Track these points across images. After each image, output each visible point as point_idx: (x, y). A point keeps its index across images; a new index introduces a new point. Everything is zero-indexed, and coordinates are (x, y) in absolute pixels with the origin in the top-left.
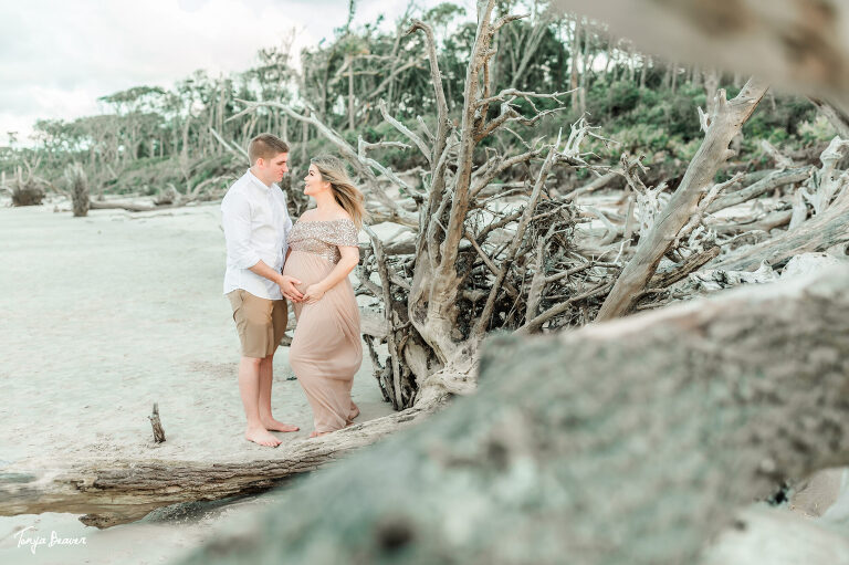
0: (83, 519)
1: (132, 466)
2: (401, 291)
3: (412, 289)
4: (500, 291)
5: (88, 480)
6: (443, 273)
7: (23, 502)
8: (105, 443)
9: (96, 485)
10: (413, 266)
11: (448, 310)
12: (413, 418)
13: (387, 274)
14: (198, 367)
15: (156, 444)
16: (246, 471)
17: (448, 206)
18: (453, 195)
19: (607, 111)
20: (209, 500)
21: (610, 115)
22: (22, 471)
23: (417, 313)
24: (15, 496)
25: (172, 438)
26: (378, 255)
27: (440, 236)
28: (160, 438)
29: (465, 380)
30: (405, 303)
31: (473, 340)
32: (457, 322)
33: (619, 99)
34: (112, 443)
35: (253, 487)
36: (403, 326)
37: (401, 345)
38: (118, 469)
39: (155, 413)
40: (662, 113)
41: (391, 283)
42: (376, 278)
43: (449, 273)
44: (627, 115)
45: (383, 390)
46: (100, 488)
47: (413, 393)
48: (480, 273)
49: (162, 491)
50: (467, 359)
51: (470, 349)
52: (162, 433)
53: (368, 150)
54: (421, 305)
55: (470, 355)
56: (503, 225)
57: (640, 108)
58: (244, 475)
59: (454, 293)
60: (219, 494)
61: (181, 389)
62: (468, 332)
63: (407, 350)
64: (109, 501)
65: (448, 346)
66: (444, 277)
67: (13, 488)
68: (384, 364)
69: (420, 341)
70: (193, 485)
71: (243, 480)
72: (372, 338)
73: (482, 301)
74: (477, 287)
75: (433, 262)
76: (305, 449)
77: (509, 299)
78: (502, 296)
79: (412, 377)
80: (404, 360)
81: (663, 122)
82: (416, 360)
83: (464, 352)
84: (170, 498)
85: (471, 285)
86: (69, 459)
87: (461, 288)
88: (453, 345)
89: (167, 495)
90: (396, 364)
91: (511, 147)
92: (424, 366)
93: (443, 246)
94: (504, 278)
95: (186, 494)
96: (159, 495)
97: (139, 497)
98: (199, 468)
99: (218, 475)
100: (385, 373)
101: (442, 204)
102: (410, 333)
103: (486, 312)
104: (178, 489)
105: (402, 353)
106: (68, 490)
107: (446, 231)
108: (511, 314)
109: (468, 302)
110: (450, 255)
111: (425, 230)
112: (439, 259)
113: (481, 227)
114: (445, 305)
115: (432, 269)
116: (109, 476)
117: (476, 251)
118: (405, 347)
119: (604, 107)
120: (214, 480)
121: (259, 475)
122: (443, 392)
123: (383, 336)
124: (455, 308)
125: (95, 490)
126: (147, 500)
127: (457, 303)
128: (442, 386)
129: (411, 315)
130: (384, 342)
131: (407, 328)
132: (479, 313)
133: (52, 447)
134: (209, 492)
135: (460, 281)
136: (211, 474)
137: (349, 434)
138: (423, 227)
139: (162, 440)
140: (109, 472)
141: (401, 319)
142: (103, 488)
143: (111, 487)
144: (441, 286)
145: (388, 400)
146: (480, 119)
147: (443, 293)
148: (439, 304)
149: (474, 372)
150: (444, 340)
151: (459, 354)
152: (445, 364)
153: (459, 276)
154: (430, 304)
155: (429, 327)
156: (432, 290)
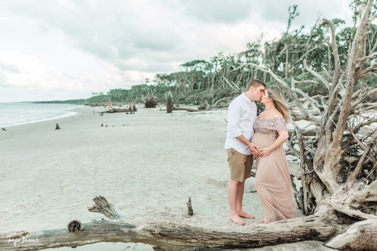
0: (154, 248)
1: (177, 227)
2: (309, 154)
3: (316, 154)
4: (366, 158)
5: (157, 231)
6: (333, 147)
7: (130, 237)
8: (168, 212)
9: (160, 234)
10: (317, 142)
11: (335, 166)
12: (313, 221)
13: (303, 146)
14: (210, 181)
15: (189, 216)
16: (228, 237)
17: (338, 113)
18: (341, 107)
20: (210, 248)
22: (130, 223)
23: (318, 166)
24: (126, 234)
25: (196, 214)
26: (298, 136)
27: (333, 127)
28: (191, 213)
29: (343, 204)
30: (312, 161)
31: (349, 183)
32: (340, 173)
34: (170, 213)
35: (231, 245)
36: (310, 172)
37: (309, 182)
38: (170, 228)
39: (190, 201)
41: (304, 150)
42: (297, 147)
43: (337, 147)
45: (298, 203)
46: (162, 235)
47: (314, 207)
48: (354, 148)
49: (189, 241)
50: (345, 193)
51: (347, 188)
52: (192, 211)
54: (321, 163)
55: (347, 191)
56: (369, 123)
58: (227, 238)
59: (339, 157)
60: (215, 246)
61: (202, 191)
62: (346, 179)
63: (311, 185)
64: (166, 242)
65: (334, 185)
66: (334, 149)
67: (126, 230)
68: (298, 190)
69: (319, 181)
70: (203, 240)
71: (226, 240)
72: (293, 176)
73: (355, 164)
74: (352, 156)
75: (328, 141)
76: (257, 229)
77: (370, 163)
78: (367, 161)
79: (313, 199)
80: (310, 190)
82: (316, 191)
83: (344, 189)
84: (192, 244)
85: (349, 154)
86: (150, 220)
87: (343, 155)
88: (337, 185)
89: (191, 243)
90: (306, 191)
92: (320, 194)
93: (334, 133)
94: (369, 152)
95: (200, 244)
96: (187, 242)
97: (179, 242)
98: (206, 232)
99: (215, 236)
100: (299, 195)
101: (335, 112)
102: (314, 176)
103: (358, 169)
104: (196, 241)
105: (309, 186)
106: (148, 234)
107: (336, 126)
108: (372, 171)
109: (347, 163)
110: (338, 138)
111: (325, 124)
112: (331, 140)
113: (356, 124)
114: (334, 164)
115: (327, 145)
116: (166, 230)
117: (352, 136)
118: (310, 183)
120: (213, 239)
121: (234, 239)
122: (330, 209)
123: (299, 176)
124: (339, 165)
125: (159, 236)
126: (182, 244)
127: (340, 163)
128: (330, 205)
129: (315, 167)
130: (299, 179)
131: (312, 173)
132: (353, 170)
133: (146, 211)
134: (210, 244)
135: (343, 151)
136: (211, 235)
137: (280, 224)
138: (323, 123)
139: (192, 214)
140: (166, 229)
141: (309, 169)
142: (163, 235)
143: (167, 236)
144: (332, 154)
145: (300, 208)
146: (359, 68)
147: (333, 157)
148: (330, 163)
149: (348, 201)
150: (332, 182)
151: (340, 190)
152: (333, 194)
153: (342, 149)
154: (325, 162)
155: (324, 174)
156: (326, 155)
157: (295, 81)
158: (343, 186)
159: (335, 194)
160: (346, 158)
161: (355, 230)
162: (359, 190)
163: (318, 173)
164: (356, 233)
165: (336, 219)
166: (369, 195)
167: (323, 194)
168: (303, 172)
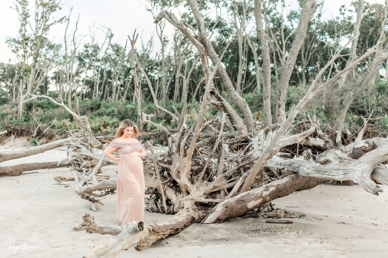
9: (153, 230)
11: (188, 173)
19: (88, 109)
21: (90, 111)
23: (176, 175)
29: (200, 197)
31: (197, 184)
33: (93, 104)
40: (113, 111)
44: (98, 111)
53: (147, 117)
54: (177, 172)
55: (198, 188)
57: (102, 109)
59: (190, 167)
70: (165, 232)
75: (182, 157)
81: (115, 115)
82: (171, 194)
88: (192, 185)
91: (41, 123)
92: (174, 195)
95: (162, 236)
104: (162, 233)
105: (165, 192)
115: (181, 160)
118: (166, 189)
119: (86, 108)
122: (193, 202)
124: (190, 173)
131: (168, 182)
135: (192, 163)
147: (187, 167)
148: (185, 171)
149: (202, 194)
150: (189, 184)
151: (195, 188)
152: (190, 192)
153: (192, 161)
154: (181, 172)
155: (182, 180)
156: (182, 167)
157: (146, 115)
158: (195, 186)
159: (192, 191)
160: (193, 168)
161: (221, 208)
162: (207, 186)
163: (177, 180)
164: (223, 209)
165: (197, 208)
166: (215, 187)
167: (176, 195)
168: (160, 182)
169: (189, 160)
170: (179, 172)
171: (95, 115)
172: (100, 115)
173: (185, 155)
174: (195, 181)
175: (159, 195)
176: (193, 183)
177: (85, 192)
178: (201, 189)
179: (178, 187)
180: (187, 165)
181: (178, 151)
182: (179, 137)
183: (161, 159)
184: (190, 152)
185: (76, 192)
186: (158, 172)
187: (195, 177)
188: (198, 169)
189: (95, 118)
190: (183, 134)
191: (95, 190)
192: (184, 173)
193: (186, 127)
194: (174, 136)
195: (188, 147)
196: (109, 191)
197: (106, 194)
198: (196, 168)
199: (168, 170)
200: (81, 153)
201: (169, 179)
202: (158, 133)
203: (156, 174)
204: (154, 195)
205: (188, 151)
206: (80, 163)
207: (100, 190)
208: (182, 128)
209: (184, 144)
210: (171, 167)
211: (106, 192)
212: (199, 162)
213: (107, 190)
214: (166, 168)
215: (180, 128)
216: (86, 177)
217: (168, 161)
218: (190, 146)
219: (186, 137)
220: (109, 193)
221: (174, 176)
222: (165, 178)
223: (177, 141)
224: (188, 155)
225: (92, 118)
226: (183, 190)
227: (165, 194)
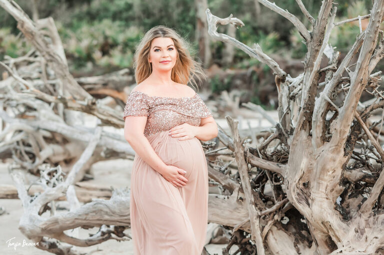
6: (333, 151)
11: (333, 190)
23: (298, 194)
31: (360, 220)
37: (267, 230)
40: (129, 7)
43: (339, 152)
50: (361, 237)
51: (360, 228)
53: (219, 24)
54: (302, 186)
55: (362, 234)
59: (339, 172)
63: (271, 237)
66: (333, 156)
75: (316, 141)
83: (356, 231)
87: (345, 167)
88: (344, 225)
92: (293, 251)
105: (265, 239)
112: (323, 138)
114: (330, 185)
115: (314, 149)
118: (268, 233)
124: (339, 187)
135: (344, 160)
147: (331, 172)
148: (325, 183)
150: (334, 220)
151: (352, 233)
152: (338, 244)
153: (345, 155)
154: (313, 184)
155: (315, 208)
156: (317, 170)
157: (217, 19)
158: (353, 227)
159: (345, 242)
160: (347, 174)
163: (302, 208)
167: (298, 251)
168: (254, 211)
169: (336, 150)
170: (306, 185)
171: (80, 18)
172: (93, 17)
173: (326, 138)
174: (353, 213)
175: (248, 247)
176: (346, 216)
177: (46, 230)
178: (370, 237)
179: (305, 227)
180: (330, 166)
181: (307, 123)
182: (309, 84)
183: (256, 145)
184: (342, 128)
185: (22, 229)
186: (246, 182)
187: (354, 202)
188: (363, 178)
189: (79, 27)
190: (321, 75)
191: (73, 227)
192: (322, 189)
193: (330, 55)
194: (295, 81)
195: (337, 114)
196: (109, 232)
197: (104, 240)
198: (356, 174)
199: (276, 177)
200: (37, 124)
201: (278, 204)
202: (253, 73)
203: (241, 190)
204: (235, 248)
205: (336, 125)
206: (33, 150)
207: (86, 227)
208: (319, 58)
209: (324, 104)
210: (285, 170)
211: (103, 234)
212: (368, 158)
213: (104, 229)
214: (271, 173)
215: (314, 57)
216: (49, 189)
217: (276, 153)
218: (340, 110)
219: (329, 85)
220: (109, 237)
221: (293, 197)
222: (266, 200)
223: (305, 95)
224: (336, 137)
225: (69, 26)
226: (318, 236)
227: (266, 247)
